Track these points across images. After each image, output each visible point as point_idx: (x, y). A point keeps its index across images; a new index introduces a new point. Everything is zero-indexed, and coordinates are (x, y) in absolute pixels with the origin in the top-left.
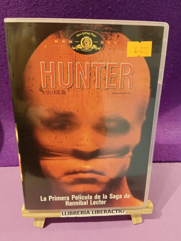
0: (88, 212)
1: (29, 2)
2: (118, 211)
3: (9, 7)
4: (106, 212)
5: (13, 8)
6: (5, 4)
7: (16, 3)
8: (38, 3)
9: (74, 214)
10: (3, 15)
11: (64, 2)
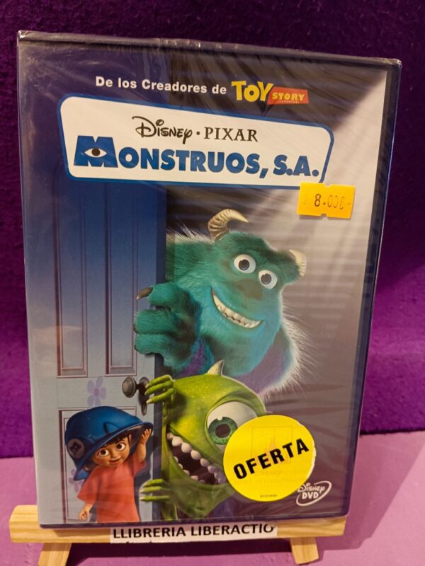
2: (257, 528)
4: (227, 531)
9: (145, 536)
11: (111, 27)
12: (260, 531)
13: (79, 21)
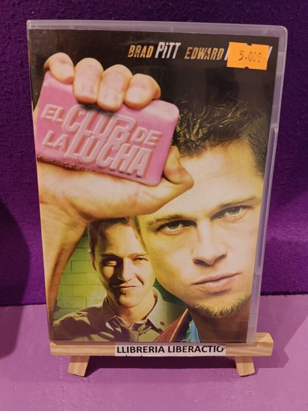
0: (161, 349)
1: (49, 14)
2: (212, 349)
3: (15, 23)
4: (192, 350)
5: (21, 25)
6: (8, 18)
7: (26, 15)
8: (64, 15)
9: (138, 352)
10: (4, 37)
12: (214, 351)
13: (89, 10)
